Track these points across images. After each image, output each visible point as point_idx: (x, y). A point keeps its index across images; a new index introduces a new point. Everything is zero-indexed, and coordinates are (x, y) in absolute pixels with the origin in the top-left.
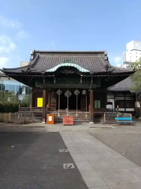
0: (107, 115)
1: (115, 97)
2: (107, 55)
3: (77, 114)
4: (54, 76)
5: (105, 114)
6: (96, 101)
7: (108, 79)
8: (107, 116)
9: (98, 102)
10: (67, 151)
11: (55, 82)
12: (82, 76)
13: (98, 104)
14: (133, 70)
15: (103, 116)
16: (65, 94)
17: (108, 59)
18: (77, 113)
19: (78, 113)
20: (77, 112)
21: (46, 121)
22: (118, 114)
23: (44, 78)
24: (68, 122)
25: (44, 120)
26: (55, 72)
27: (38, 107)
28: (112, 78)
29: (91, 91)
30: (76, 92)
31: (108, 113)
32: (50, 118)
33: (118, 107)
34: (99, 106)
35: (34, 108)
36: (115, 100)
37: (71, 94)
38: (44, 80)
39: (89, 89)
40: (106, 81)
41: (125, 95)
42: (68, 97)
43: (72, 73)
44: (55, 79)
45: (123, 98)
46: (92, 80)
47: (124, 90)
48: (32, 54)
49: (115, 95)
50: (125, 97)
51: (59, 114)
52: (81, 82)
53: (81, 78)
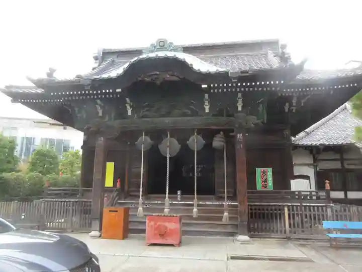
0: (293, 210)
1: (315, 161)
3: (195, 210)
5: (286, 209)
6: (259, 170)
7: (291, 105)
8: (293, 215)
9: (264, 173)
11: (129, 113)
12: (206, 86)
13: (265, 177)
15: (280, 214)
16: (161, 147)
18: (196, 206)
19: (199, 205)
20: (195, 202)
21: (100, 230)
22: (329, 210)
24: (162, 235)
25: (96, 224)
28: (303, 101)
29: (240, 136)
30: (196, 142)
31: (297, 206)
33: (328, 186)
34: (270, 183)
36: (315, 167)
37: (177, 146)
38: (98, 106)
39: (232, 131)
40: (287, 110)
41: (342, 156)
42: (168, 156)
43: (175, 78)
44: (128, 104)
45: (337, 165)
46: (240, 101)
47: (340, 142)
48: (97, 57)
49: (316, 156)
50: (342, 160)
51: (140, 209)
52: (207, 111)
53: (207, 96)
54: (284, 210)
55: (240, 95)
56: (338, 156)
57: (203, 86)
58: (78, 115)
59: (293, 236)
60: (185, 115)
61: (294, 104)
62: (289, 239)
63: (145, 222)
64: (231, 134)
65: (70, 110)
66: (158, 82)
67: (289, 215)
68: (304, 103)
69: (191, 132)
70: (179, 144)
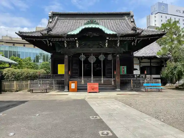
0: (134, 81)
1: (140, 62)
2: (133, 16)
3: (102, 81)
4: (76, 39)
5: (132, 80)
6: (122, 67)
7: (134, 43)
8: (134, 82)
10: (98, 118)
11: (77, 47)
12: (108, 38)
14: (163, 32)
15: (130, 82)
16: (89, 59)
17: (134, 20)
19: (103, 80)
20: (102, 78)
21: (68, 89)
22: (146, 80)
23: (65, 42)
24: (93, 89)
25: (66, 87)
26: (77, 34)
27: (58, 74)
28: (139, 41)
29: (118, 55)
30: (102, 58)
31: (135, 80)
32: (73, 86)
33: (146, 73)
34: (125, 72)
35: (55, 76)
36: (140, 65)
38: (65, 44)
39: (115, 54)
40: (133, 45)
41: (151, 61)
42: (92, 62)
43: (97, 35)
44: (77, 43)
45: (148, 64)
46: (119, 43)
47: (150, 55)
48: (50, 16)
49: (141, 60)
50: (151, 62)
51: (83, 81)
52: (107, 46)
53: (107, 41)
54: (131, 81)
55: (119, 41)
56: (149, 61)
57: (107, 38)
58: (48, 45)
59: (134, 89)
60: (98, 47)
61: (136, 43)
62: (133, 90)
63: (87, 86)
64: (114, 55)
65: (45, 42)
66: (91, 37)
67: (133, 82)
68: (139, 42)
69: (100, 54)
70: (96, 58)
